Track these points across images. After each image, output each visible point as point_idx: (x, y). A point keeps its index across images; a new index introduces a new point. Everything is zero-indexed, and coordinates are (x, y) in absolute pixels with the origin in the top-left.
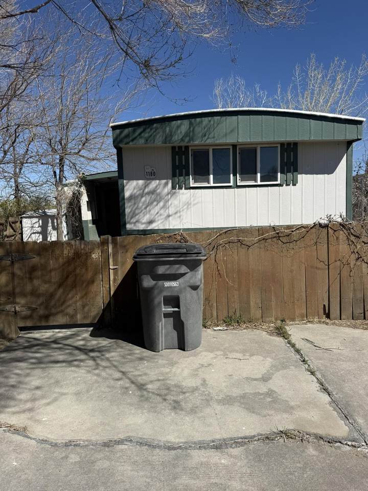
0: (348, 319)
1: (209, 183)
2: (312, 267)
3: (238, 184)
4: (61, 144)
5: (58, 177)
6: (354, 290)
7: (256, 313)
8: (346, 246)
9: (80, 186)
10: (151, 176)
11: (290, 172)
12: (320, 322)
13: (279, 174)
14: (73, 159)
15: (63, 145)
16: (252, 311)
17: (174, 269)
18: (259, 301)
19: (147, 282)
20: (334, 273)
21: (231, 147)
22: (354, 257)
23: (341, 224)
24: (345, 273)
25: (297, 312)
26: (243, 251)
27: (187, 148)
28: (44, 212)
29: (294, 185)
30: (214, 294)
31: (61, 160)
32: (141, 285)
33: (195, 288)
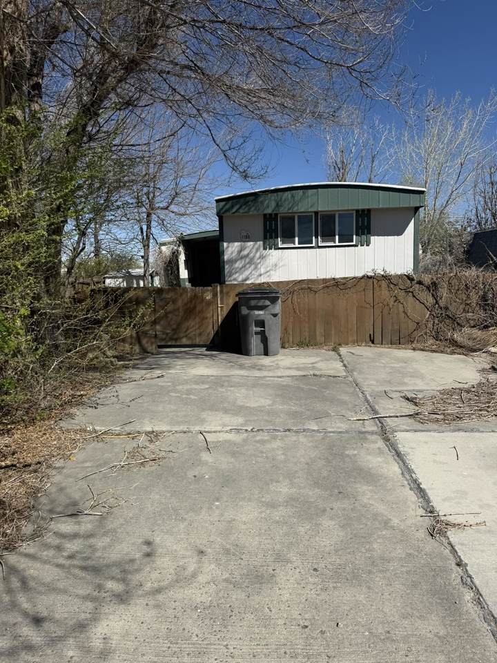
0: (388, 344)
1: (294, 244)
2: (362, 307)
3: (320, 245)
4: (148, 198)
5: (145, 234)
6: (393, 323)
7: (320, 339)
8: (387, 292)
9: (179, 246)
10: (247, 238)
11: (364, 234)
12: (366, 346)
13: (354, 236)
14: (162, 214)
15: (150, 198)
16: (318, 338)
17: (261, 303)
18: (322, 331)
19: (244, 311)
20: (378, 312)
21: (313, 214)
22: (393, 299)
23: (383, 276)
24: (386, 311)
25: (350, 339)
26: (311, 295)
27: (276, 215)
28: (129, 272)
29: (368, 245)
30: (291, 326)
31: (149, 215)
32: (240, 312)
33: (275, 315)
